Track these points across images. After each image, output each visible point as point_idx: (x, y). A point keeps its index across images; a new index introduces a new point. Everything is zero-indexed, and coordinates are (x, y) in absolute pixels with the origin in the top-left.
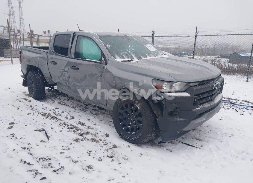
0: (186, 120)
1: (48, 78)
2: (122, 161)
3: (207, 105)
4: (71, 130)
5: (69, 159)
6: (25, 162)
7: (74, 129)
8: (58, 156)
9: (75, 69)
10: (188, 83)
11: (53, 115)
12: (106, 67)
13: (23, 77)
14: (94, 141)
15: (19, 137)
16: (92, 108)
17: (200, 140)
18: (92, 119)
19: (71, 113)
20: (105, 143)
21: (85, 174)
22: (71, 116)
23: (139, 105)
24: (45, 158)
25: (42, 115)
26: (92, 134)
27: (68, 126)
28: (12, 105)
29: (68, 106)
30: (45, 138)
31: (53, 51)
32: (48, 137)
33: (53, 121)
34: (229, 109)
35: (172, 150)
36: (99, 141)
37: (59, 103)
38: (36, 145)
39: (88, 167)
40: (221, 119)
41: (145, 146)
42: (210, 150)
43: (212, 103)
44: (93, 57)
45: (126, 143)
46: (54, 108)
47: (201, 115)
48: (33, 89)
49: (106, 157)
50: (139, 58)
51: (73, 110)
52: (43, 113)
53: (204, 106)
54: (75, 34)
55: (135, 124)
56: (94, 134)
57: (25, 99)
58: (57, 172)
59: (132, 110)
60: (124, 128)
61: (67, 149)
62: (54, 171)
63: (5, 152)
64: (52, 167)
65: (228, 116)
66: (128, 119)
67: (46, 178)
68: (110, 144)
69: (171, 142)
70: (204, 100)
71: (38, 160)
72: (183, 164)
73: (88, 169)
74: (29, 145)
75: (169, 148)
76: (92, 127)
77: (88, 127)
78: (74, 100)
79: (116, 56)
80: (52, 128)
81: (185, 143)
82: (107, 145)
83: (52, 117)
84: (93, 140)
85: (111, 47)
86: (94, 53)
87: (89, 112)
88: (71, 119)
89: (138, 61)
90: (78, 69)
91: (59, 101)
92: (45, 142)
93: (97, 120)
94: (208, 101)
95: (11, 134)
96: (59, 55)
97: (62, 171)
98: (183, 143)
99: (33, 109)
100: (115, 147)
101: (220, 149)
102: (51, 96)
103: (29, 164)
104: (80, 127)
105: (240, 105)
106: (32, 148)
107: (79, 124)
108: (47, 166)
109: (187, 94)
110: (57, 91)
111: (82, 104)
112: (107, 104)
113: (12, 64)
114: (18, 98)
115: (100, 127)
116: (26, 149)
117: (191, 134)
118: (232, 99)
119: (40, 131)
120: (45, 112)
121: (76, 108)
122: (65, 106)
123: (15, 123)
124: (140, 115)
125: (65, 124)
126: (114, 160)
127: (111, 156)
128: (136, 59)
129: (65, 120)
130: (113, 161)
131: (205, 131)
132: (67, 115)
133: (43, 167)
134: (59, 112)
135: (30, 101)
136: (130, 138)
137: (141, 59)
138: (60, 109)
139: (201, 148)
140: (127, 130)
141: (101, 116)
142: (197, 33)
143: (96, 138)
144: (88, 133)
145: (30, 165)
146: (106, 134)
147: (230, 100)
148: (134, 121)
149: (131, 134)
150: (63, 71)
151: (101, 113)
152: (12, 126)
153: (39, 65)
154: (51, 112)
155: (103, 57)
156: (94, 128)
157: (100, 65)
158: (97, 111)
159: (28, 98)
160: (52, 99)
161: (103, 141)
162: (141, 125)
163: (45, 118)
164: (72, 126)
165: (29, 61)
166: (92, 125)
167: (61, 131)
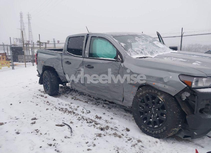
1: (62, 76)
4: (91, 124)
7: (93, 123)
9: (89, 68)
11: (70, 110)
12: (122, 64)
13: (39, 76)
14: (117, 136)
15: (43, 133)
16: (103, 102)
18: (107, 113)
19: (85, 107)
20: (128, 139)
22: (87, 111)
23: (162, 97)
25: (59, 110)
26: (112, 129)
27: (87, 120)
28: (31, 102)
29: (81, 100)
31: (67, 52)
33: (71, 116)
36: (122, 136)
37: (73, 98)
38: (61, 141)
44: (107, 56)
46: (69, 103)
48: (49, 86)
51: (86, 104)
52: (60, 108)
55: (158, 117)
56: (114, 128)
57: (42, 96)
59: (153, 103)
60: (145, 122)
61: (93, 145)
63: (33, 150)
66: (149, 112)
68: (134, 139)
74: (55, 142)
76: (109, 121)
77: (106, 121)
78: (85, 95)
82: (131, 141)
83: (70, 112)
84: (115, 134)
86: (109, 52)
87: (102, 106)
88: (87, 113)
89: (153, 57)
90: (93, 67)
91: (72, 97)
92: (69, 138)
93: (112, 113)
95: (36, 130)
96: (73, 56)
99: (50, 104)
100: (140, 142)
102: (63, 92)
104: (98, 121)
106: (58, 145)
107: (96, 118)
110: (68, 88)
111: (92, 99)
112: (123, 100)
113: (26, 67)
114: (35, 95)
115: (118, 121)
116: (53, 145)
119: (61, 126)
120: (62, 107)
121: (89, 103)
122: (78, 101)
123: (36, 118)
124: (163, 107)
125: (83, 119)
129: (83, 115)
132: (83, 109)
134: (74, 106)
135: (46, 97)
136: (152, 132)
138: (75, 104)
140: (149, 123)
141: (113, 109)
142: (183, 33)
143: (117, 132)
144: (107, 127)
146: (126, 128)
148: (156, 114)
149: (153, 127)
150: (77, 70)
151: (113, 106)
152: (35, 122)
153: (53, 65)
154: (68, 107)
155: (119, 55)
156: (112, 122)
157: (116, 63)
158: (109, 105)
159: (44, 95)
160: (65, 95)
161: (125, 135)
162: (165, 118)
163: (62, 113)
164: (91, 121)
165: (45, 62)
166: (109, 119)
167: (82, 126)
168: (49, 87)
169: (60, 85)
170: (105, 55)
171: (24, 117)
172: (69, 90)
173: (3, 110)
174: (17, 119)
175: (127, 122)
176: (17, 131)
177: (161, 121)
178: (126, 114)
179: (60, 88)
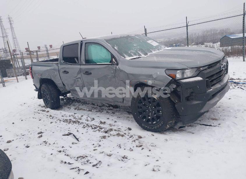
0: (202, 102)
1: (61, 87)
2: (151, 148)
3: (218, 86)
4: (96, 129)
5: (103, 154)
6: (65, 163)
7: (98, 128)
8: (93, 153)
9: (88, 74)
10: (198, 68)
11: (74, 120)
12: (117, 67)
13: (36, 91)
14: (120, 136)
15: (52, 143)
16: (107, 108)
17: (216, 119)
18: (111, 118)
19: (90, 115)
20: (130, 136)
21: (122, 164)
22: (91, 118)
24: (82, 157)
25: (64, 121)
26: (115, 130)
27: (91, 127)
28: (33, 118)
29: (84, 110)
30: (75, 141)
31: (63, 61)
32: (77, 139)
33: (76, 125)
34: (234, 88)
35: (193, 132)
36: (124, 135)
37: (76, 109)
38: (69, 147)
39: (123, 157)
40: (230, 99)
41: (168, 133)
42: (228, 126)
43: (222, 84)
44: (103, 61)
45: (150, 133)
46: (73, 114)
47: (214, 95)
48: (49, 99)
49: (135, 147)
50: (146, 54)
51: (90, 112)
52: (64, 120)
53: (216, 87)
54: (82, 42)
55: (155, 114)
56: (117, 130)
57: (43, 111)
58: (96, 166)
59: (149, 102)
60: (144, 120)
61: (98, 146)
62: (94, 166)
63: (45, 157)
64: (90, 163)
65: (236, 95)
66: (147, 110)
67: (89, 172)
68: (135, 136)
69: (190, 126)
70: (215, 82)
71: (77, 159)
72: (207, 142)
73: (123, 159)
74: (63, 148)
75: (190, 130)
76: (113, 125)
77: (110, 125)
78: (88, 104)
79: (125, 56)
80: (78, 131)
81: (203, 125)
82: (132, 137)
83: (74, 122)
84: (118, 135)
85: (118, 48)
86: (104, 57)
87: (106, 112)
88: (92, 120)
89: (146, 56)
90: (91, 74)
91: (75, 107)
92: (76, 143)
93: (116, 117)
94: (218, 82)
95: (44, 142)
96: (70, 64)
97: (101, 165)
98: (201, 125)
99: (53, 118)
100: (140, 137)
101: (237, 125)
102: (65, 104)
103: (69, 164)
104: (102, 126)
105: (244, 84)
106: (66, 150)
107: (101, 123)
108: (86, 163)
109: (199, 78)
110: (69, 99)
111: (96, 106)
112: (123, 101)
113: (18, 82)
114: (36, 111)
115: (121, 123)
116: (62, 151)
117: (206, 116)
118: (235, 80)
119: (68, 135)
120: (66, 119)
121: (93, 111)
122: (81, 111)
123: (43, 132)
124: (158, 105)
125: (88, 126)
126: (143, 148)
127: (140, 145)
128: (143, 56)
129: (87, 123)
130: (143, 150)
131: (218, 111)
132: (87, 118)
133: (83, 164)
134: (78, 116)
135: (48, 112)
136: (152, 128)
137: (147, 54)
138: (78, 114)
139: (219, 126)
140: (148, 120)
141: (117, 113)
142: (187, 23)
143: (120, 132)
144: (111, 130)
145: (71, 164)
146: (129, 128)
147: (233, 80)
148: (153, 112)
149: (152, 124)
150: (76, 79)
151: (117, 111)
152: (42, 135)
153: (51, 77)
154: (72, 118)
155: (113, 59)
156: (116, 125)
157: (112, 66)
158: (113, 110)
159: (46, 109)
160: (67, 106)
161: (127, 134)
162: (161, 114)
163: (67, 124)
164: (95, 126)
165: (41, 75)
166: (112, 123)
167: (87, 132)
168: (49, 101)
169: (61, 97)
170: (101, 60)
171: (30, 133)
172: (71, 101)
173: (6, 130)
174: (23, 135)
175: (130, 122)
176: (26, 145)
177: (158, 117)
178: (129, 116)
179: (61, 100)
